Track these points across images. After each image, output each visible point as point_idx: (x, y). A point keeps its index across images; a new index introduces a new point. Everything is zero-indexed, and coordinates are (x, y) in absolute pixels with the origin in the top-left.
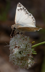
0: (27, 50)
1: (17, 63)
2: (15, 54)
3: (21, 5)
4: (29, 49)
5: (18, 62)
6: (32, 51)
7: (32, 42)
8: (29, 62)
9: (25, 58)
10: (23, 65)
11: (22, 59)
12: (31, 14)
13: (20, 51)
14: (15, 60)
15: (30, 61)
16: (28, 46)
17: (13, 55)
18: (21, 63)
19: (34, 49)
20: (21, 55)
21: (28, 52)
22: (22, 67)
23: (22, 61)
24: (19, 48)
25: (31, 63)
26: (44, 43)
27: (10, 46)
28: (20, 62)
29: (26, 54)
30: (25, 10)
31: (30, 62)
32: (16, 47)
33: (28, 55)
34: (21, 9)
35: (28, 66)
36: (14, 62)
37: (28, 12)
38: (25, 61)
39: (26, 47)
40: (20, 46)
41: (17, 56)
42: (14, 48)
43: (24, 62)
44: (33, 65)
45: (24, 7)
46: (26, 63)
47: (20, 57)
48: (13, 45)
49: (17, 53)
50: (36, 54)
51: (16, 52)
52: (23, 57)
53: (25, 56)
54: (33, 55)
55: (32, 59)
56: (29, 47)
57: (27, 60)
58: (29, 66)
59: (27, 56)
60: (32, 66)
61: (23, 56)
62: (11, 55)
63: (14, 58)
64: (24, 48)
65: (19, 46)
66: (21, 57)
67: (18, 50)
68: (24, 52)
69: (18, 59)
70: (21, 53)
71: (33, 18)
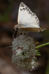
0: (31, 51)
1: (20, 65)
2: (18, 55)
3: (24, 4)
4: (33, 50)
5: (21, 64)
6: (36, 52)
7: (36, 43)
8: (32, 64)
9: (28, 60)
11: (26, 60)
12: (34, 14)
13: (23, 52)
14: (18, 62)
15: (34, 62)
16: (31, 47)
17: (16, 57)
18: (24, 64)
19: (37, 50)
20: (24, 56)
21: (32, 54)
22: (25, 68)
23: (26, 63)
24: (22, 49)
26: (48, 44)
27: (12, 47)
29: (29, 55)
30: (28, 9)
31: (34, 63)
32: (19, 48)
33: (32, 56)
34: (24, 9)
35: (31, 68)
36: (16, 63)
37: (31, 12)
38: (28, 62)
39: (30, 48)
40: (24, 46)
41: (20, 58)
42: (17, 49)
44: (36, 67)
45: (27, 7)
46: (29, 64)
47: (23, 59)
48: (15, 45)
50: (40, 55)
51: (19, 53)
52: (26, 58)
53: (28, 57)
54: (36, 56)
56: (33, 48)
57: (31, 61)
58: (33, 67)
59: (30, 57)
62: (13, 56)
63: (16, 59)
64: (28, 49)
65: (22, 47)
66: (25, 58)
67: (21, 51)
68: (27, 53)
69: (21, 60)
70: (25, 54)
71: (36, 18)
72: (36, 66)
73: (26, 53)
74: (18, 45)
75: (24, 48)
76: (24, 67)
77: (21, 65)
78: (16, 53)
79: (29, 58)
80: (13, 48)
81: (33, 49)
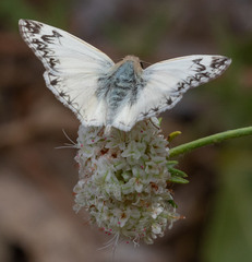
0: (150, 167)
1: (105, 218)
4: (157, 163)
5: (110, 215)
6: (170, 171)
7: (171, 135)
8: (154, 216)
9: (139, 199)
10: (130, 228)
11: (128, 200)
13: (119, 167)
14: (100, 206)
15: (160, 210)
16: (152, 150)
18: (123, 216)
19: (176, 162)
20: (123, 186)
21: (154, 175)
22: (125, 233)
23: (128, 212)
24: (114, 156)
25: (165, 221)
26: (219, 139)
28: (117, 212)
29: (144, 181)
31: (161, 215)
32: (104, 152)
33: (154, 186)
35: (149, 232)
36: (92, 212)
38: (140, 208)
40: (122, 147)
41: (108, 191)
42: (97, 158)
43: (137, 214)
44: (170, 227)
46: (142, 217)
47: (117, 195)
48: (90, 142)
49: (108, 178)
50: (185, 181)
51: (102, 173)
52: (131, 194)
53: (139, 189)
54: (171, 186)
55: (170, 202)
56: (159, 154)
57: (149, 205)
59: (147, 190)
60: (166, 231)
61: (132, 191)
62: (80, 183)
64: (137, 156)
65: (118, 149)
68: (135, 171)
69: (111, 200)
70: (125, 176)
72: (169, 223)
73: (131, 172)
74: (101, 140)
75: (124, 155)
76: (121, 229)
77: (112, 219)
78: (92, 174)
79: (143, 192)
80: (80, 153)
81: (157, 158)
